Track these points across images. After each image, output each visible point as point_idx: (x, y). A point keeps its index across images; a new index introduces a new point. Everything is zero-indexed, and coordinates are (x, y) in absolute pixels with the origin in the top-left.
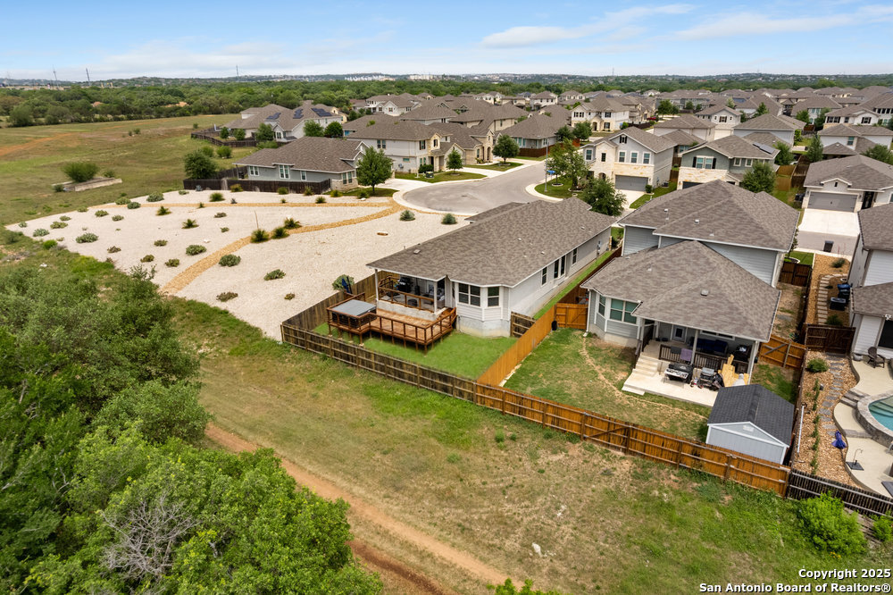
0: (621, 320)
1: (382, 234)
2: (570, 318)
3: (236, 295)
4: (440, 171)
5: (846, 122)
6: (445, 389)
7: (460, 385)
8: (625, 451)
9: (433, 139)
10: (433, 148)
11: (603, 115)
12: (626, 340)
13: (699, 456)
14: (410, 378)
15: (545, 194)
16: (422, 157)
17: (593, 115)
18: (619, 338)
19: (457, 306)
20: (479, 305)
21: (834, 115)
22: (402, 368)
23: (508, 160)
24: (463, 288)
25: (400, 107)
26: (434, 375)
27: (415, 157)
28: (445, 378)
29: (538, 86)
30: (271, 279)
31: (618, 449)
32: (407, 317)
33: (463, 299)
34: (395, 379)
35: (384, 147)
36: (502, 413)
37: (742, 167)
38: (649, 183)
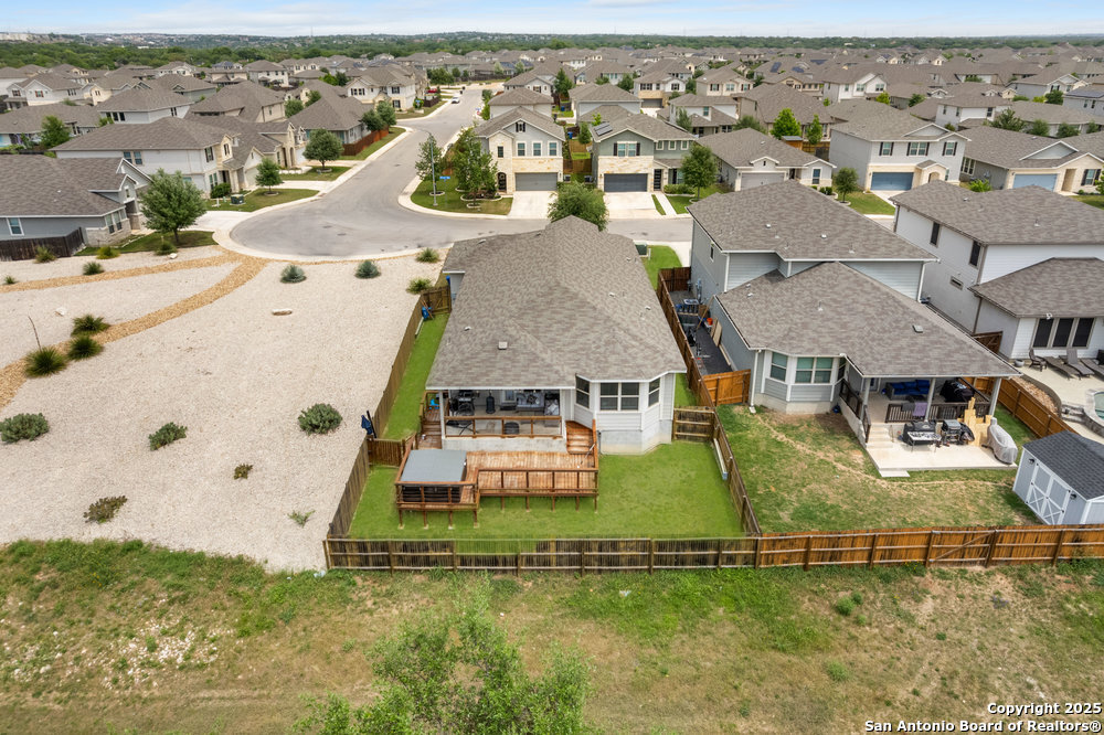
0: (810, 381)
1: (284, 314)
2: (722, 392)
3: (123, 500)
4: (242, 192)
5: (658, 89)
6: (702, 560)
7: (729, 548)
8: (985, 564)
9: (223, 144)
10: (225, 158)
11: (389, 91)
12: (815, 405)
13: (1081, 541)
14: (632, 561)
15: (435, 208)
16: (212, 173)
17: (376, 91)
18: (806, 405)
19: (595, 417)
20: (637, 409)
21: (646, 82)
22: (615, 549)
23: (328, 164)
24: (608, 389)
25: (57, 89)
26: (682, 545)
27: (202, 175)
28: (703, 545)
29: (228, 52)
30: (164, 443)
31: (974, 563)
32: (510, 454)
33: (608, 405)
34: (600, 571)
35: (139, 162)
36: (805, 568)
37: (666, 151)
38: (561, 179)
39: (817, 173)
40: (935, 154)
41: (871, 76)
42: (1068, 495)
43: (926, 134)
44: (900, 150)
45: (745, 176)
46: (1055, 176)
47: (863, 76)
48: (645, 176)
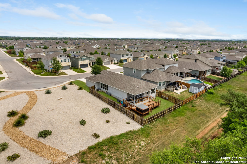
0: (164, 85)
1: (60, 99)
12: (164, 89)
24: (152, 90)
33: (152, 93)
37: (92, 59)
38: (70, 67)
39: (115, 60)
40: (129, 56)
41: (97, 44)
42: (198, 89)
43: (127, 53)
44: (125, 56)
45: (104, 62)
46: (143, 58)
47: (95, 45)
48: (88, 64)
